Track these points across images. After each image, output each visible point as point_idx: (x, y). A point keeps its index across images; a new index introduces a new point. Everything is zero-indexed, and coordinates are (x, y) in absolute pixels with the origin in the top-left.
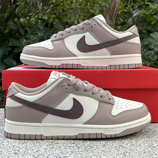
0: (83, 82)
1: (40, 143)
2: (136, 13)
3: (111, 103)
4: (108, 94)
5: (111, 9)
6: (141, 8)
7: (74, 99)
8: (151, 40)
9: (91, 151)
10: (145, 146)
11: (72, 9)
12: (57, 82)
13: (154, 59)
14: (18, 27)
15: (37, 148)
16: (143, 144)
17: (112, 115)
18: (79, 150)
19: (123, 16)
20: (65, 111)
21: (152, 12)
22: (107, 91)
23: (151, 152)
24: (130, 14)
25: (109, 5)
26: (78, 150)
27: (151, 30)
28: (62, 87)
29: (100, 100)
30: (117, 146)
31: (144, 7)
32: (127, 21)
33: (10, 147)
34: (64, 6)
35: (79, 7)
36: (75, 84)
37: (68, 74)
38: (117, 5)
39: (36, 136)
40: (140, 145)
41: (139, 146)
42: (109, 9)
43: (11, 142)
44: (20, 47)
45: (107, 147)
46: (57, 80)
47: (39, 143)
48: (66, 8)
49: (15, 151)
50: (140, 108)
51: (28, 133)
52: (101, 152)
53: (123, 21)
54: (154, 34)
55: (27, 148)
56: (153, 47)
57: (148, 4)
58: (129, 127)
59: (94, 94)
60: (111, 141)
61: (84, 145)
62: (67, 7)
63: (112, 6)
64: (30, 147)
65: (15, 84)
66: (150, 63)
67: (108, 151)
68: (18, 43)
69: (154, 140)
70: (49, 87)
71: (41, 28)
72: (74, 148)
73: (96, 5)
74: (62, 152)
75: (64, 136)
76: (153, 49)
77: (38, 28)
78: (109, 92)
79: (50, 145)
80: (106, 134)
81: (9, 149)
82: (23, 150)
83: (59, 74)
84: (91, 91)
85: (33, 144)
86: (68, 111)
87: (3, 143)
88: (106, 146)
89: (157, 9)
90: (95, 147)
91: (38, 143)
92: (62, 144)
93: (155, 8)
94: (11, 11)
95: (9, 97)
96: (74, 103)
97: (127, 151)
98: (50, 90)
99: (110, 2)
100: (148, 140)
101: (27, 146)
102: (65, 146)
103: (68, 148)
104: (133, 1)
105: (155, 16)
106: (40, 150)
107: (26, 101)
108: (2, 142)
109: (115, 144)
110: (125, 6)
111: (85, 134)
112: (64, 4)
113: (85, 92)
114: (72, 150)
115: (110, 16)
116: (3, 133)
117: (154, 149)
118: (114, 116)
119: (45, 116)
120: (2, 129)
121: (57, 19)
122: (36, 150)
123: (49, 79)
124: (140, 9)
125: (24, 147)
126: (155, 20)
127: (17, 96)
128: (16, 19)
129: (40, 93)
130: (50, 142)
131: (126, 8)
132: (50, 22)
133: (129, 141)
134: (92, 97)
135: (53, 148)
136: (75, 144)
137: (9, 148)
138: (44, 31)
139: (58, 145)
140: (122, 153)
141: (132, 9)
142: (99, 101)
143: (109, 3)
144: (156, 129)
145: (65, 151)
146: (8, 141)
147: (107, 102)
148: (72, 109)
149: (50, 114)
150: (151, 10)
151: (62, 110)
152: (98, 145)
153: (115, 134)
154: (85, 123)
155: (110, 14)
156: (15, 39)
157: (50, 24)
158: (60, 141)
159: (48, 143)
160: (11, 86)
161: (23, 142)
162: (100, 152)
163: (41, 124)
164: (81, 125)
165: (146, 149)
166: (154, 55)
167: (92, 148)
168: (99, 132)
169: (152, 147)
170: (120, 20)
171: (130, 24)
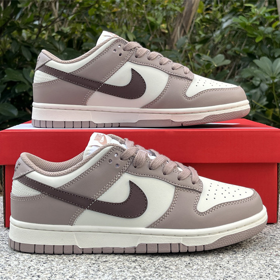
0: (148, 151)
1: (75, 260)
2: (226, 21)
3: (197, 189)
4: (191, 174)
5: (184, 14)
6: (236, 13)
7: (131, 183)
8: (256, 71)
9: (166, 276)
10: (260, 265)
11: (114, 13)
12: (100, 152)
13: (262, 104)
14: (20, 47)
15: (70, 271)
16: (256, 261)
17: (198, 212)
18: (146, 274)
19: (204, 27)
20: (115, 204)
21: (256, 20)
22: (190, 167)
23: (271, 275)
24: (217, 23)
25: (180, 7)
26: (143, 274)
27: (255, 52)
28: (110, 162)
29: (177, 185)
30: (210, 265)
31: (241, 10)
32: (211, 37)
33: (22, 269)
34: (101, 8)
35: (127, 10)
36: (133, 157)
37: (121, 138)
38: (194, 8)
39: (64, 249)
40: (251, 262)
41: (249, 266)
42: (181, 15)
43: (23, 259)
44: (24, 83)
45: (195, 267)
46: (101, 149)
47: (73, 261)
48: (104, 13)
49: (33, 276)
50: (248, 198)
51: (49, 242)
52: (185, 276)
53: (204, 37)
54: (261, 59)
55: (53, 271)
56: (258, 83)
57: (250, 7)
58: (227, 232)
59: (167, 173)
60: (199, 257)
61: (152, 263)
62: (105, 11)
63: (185, 10)
64: (58, 269)
65: (27, 155)
66: (254, 111)
67: (197, 274)
68: (21, 75)
69: (275, 253)
70: (86, 162)
71: (61, 48)
72: (136, 270)
73: (156, 7)
74: (116, 278)
75: (113, 248)
76: (259, 86)
77: (55, 49)
78: (194, 169)
79: (94, 264)
80: (188, 245)
81: (22, 273)
82: (47, 274)
83: (105, 137)
84: (162, 168)
85: (62, 263)
86: (120, 204)
87: (9, 263)
88: (191, 265)
89: (264, 15)
90: (174, 268)
91: (71, 261)
92: (114, 263)
93: (261, 13)
94: (6, 18)
95: (16, 179)
96: (131, 191)
97: (229, 274)
98: (89, 168)
99: (182, 3)
100: (263, 253)
101: (53, 268)
102: (119, 266)
103: (126, 271)
104: (221, 2)
105: (261, 28)
106: (76, 274)
107: (47, 186)
108: (7, 259)
109: (207, 261)
110: (207, 9)
111: (150, 244)
112: (100, 6)
113: (151, 171)
114: (133, 275)
115: (182, 27)
116: (7, 243)
117: (276, 270)
118: (202, 213)
119: (81, 213)
120: (3, 235)
121: (90, 33)
122: (70, 275)
123: (87, 148)
124: (234, 15)
125: (48, 269)
126: (261, 35)
127: (30, 178)
128: (15, 33)
129: (70, 172)
130: (92, 259)
131: (208, 12)
132: (76, 38)
133: (231, 256)
134: (163, 179)
135: (98, 270)
136: (137, 262)
137: (20, 272)
138: (66, 54)
139: (108, 265)
140: (221, 278)
141: (219, 15)
142: (175, 186)
143: (180, 5)
144: (276, 232)
145: (122, 276)
146: (17, 259)
147: (190, 188)
148: (127, 200)
149: (89, 209)
150: (255, 18)
151: (110, 203)
152: (177, 264)
153: (204, 246)
154: (151, 226)
155: (182, 24)
156: (15, 68)
157: (76, 42)
158: (110, 258)
159: (89, 260)
160: (19, 160)
161: (44, 260)
162: (182, 276)
163: (73, 227)
164: (143, 229)
165: (262, 271)
166: (260, 97)
167: (168, 269)
168: (175, 241)
169: (272, 267)
170: (200, 35)
171: (217, 40)
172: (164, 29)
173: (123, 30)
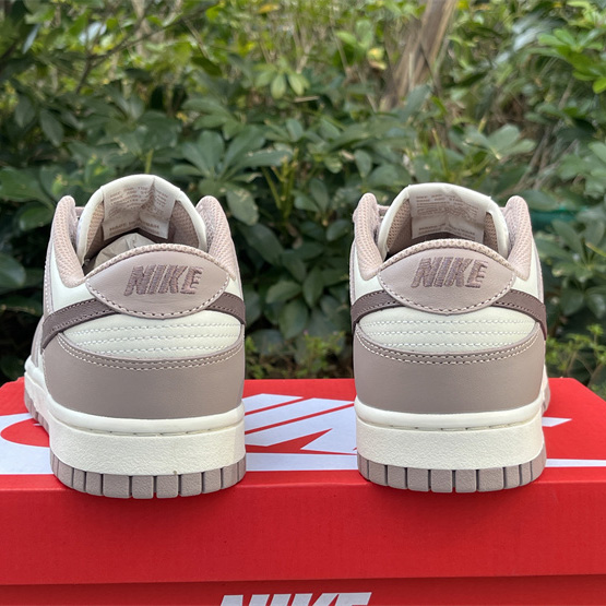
2: (524, 31)
5: (424, 20)
14: (37, 113)
24: (500, 35)
25: (415, 3)
34: (230, 9)
42: (418, 23)
48: (238, 20)
63: (428, 10)
66: (589, 268)
68: (34, 184)
76: (601, 199)
77: (119, 115)
112: (228, 4)
115: (421, 51)
124: (542, 18)
131: (481, 8)
138: (143, 128)
141: (507, 15)
150: (592, 34)
155: (421, 45)
170: (461, 68)
171: (501, 78)
172: (375, 60)
173: (278, 67)
